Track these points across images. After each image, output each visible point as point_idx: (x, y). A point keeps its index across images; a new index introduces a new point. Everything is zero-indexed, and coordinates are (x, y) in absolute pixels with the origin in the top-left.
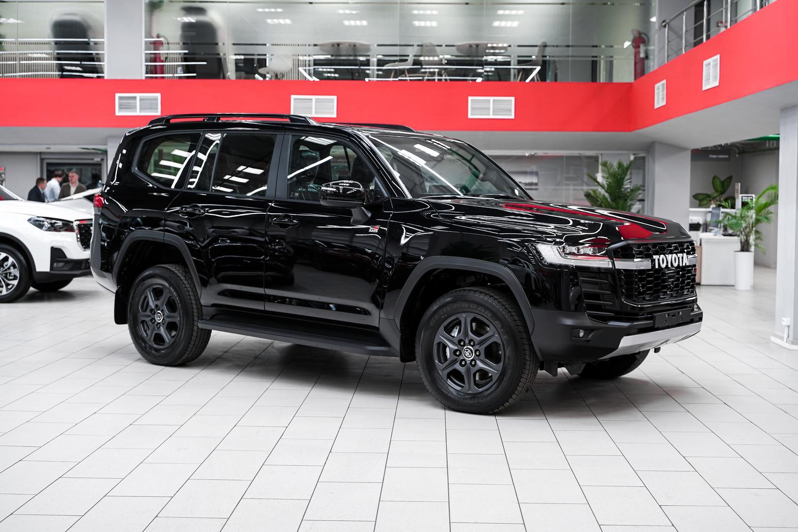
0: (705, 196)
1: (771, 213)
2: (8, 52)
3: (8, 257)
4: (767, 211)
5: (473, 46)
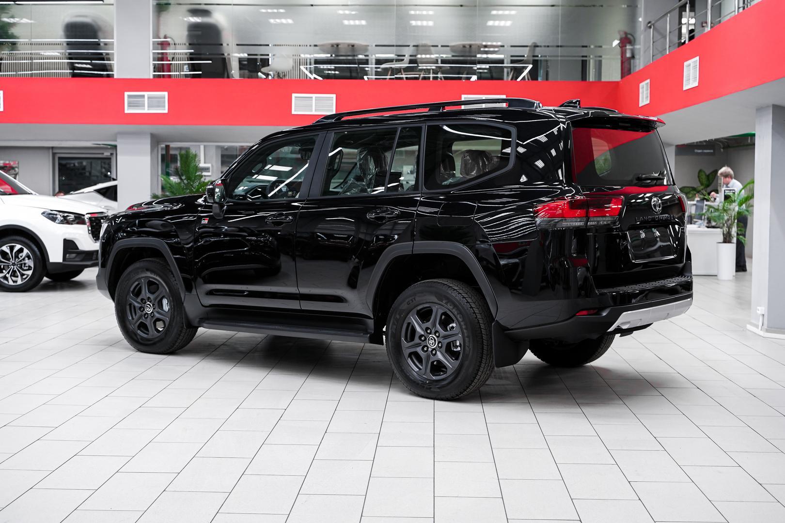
0: (691, 189)
2: (21, 52)
3: (23, 249)
4: (748, 204)
5: (466, 46)
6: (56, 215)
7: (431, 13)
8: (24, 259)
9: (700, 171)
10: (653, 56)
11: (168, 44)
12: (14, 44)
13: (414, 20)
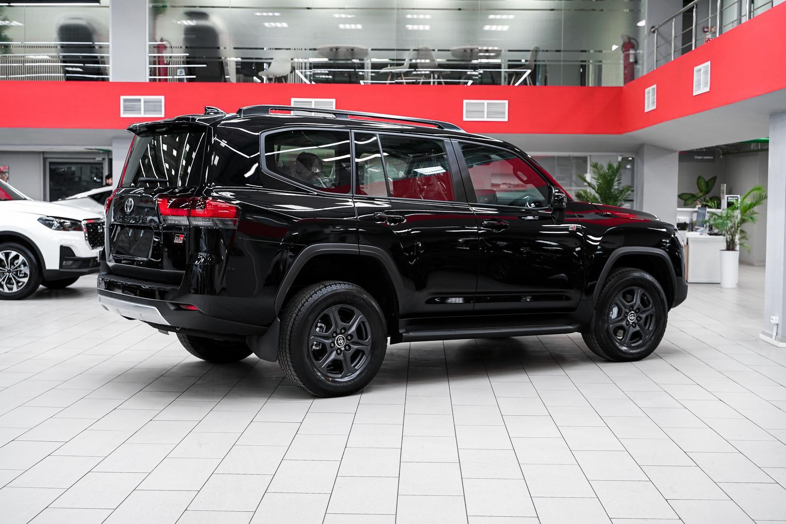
0: (690, 196)
1: (755, 213)
2: (14, 55)
3: (19, 256)
4: (751, 211)
5: (468, 50)
6: (53, 221)
7: (428, 17)
8: (19, 266)
9: (699, 178)
10: (657, 61)
11: (165, 47)
12: (6, 46)
13: (410, 24)
